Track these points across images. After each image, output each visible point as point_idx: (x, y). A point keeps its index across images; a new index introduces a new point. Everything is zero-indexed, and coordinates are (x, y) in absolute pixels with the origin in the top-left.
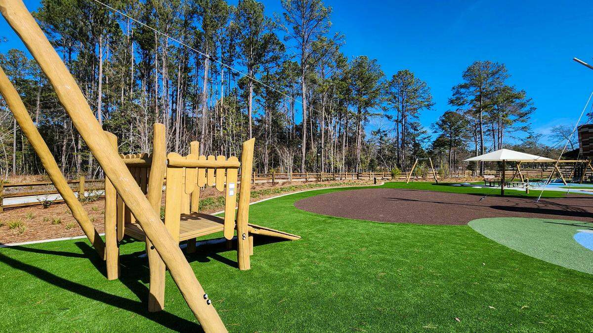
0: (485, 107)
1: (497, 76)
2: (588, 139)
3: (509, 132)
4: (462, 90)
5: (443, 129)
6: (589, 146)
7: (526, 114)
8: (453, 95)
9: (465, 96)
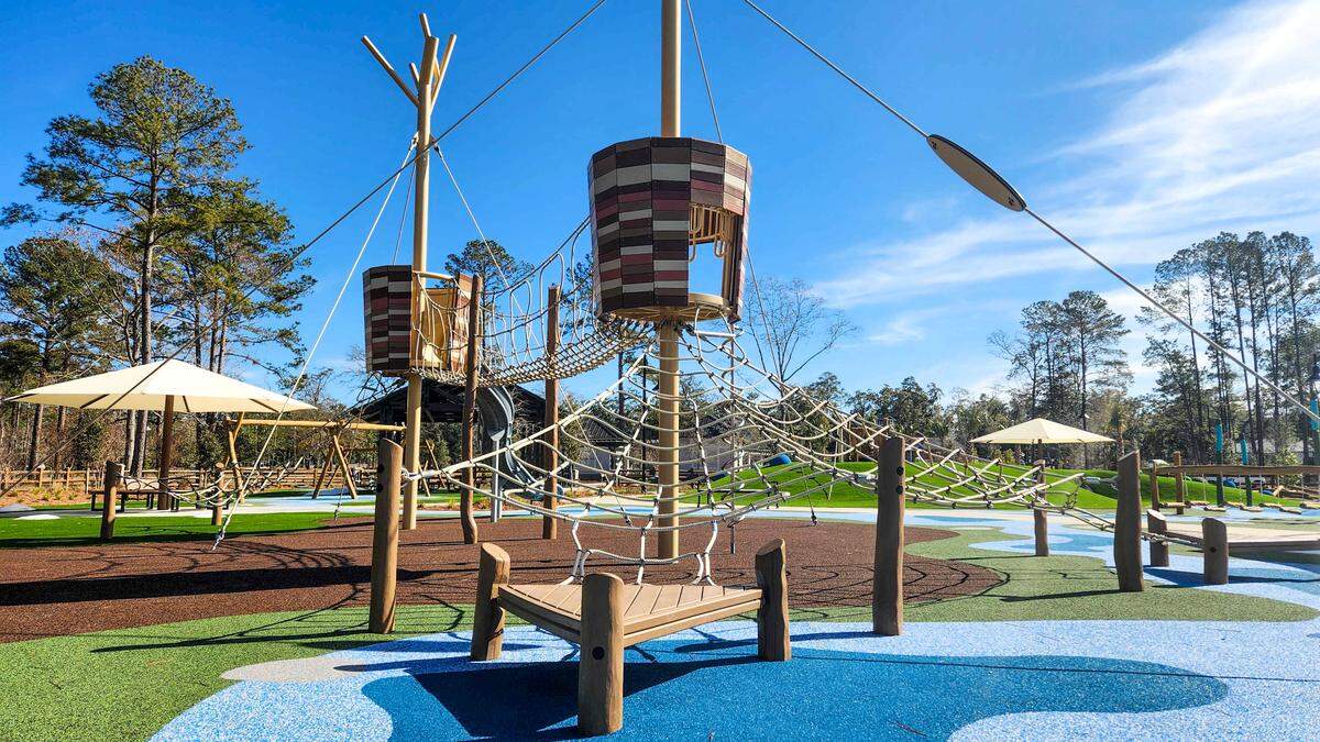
0: (166, 229)
1: (209, 135)
2: (385, 317)
3: (245, 342)
4: (89, 146)
5: (18, 302)
6: (385, 339)
7: (292, 293)
8: (52, 155)
9: (98, 171)
